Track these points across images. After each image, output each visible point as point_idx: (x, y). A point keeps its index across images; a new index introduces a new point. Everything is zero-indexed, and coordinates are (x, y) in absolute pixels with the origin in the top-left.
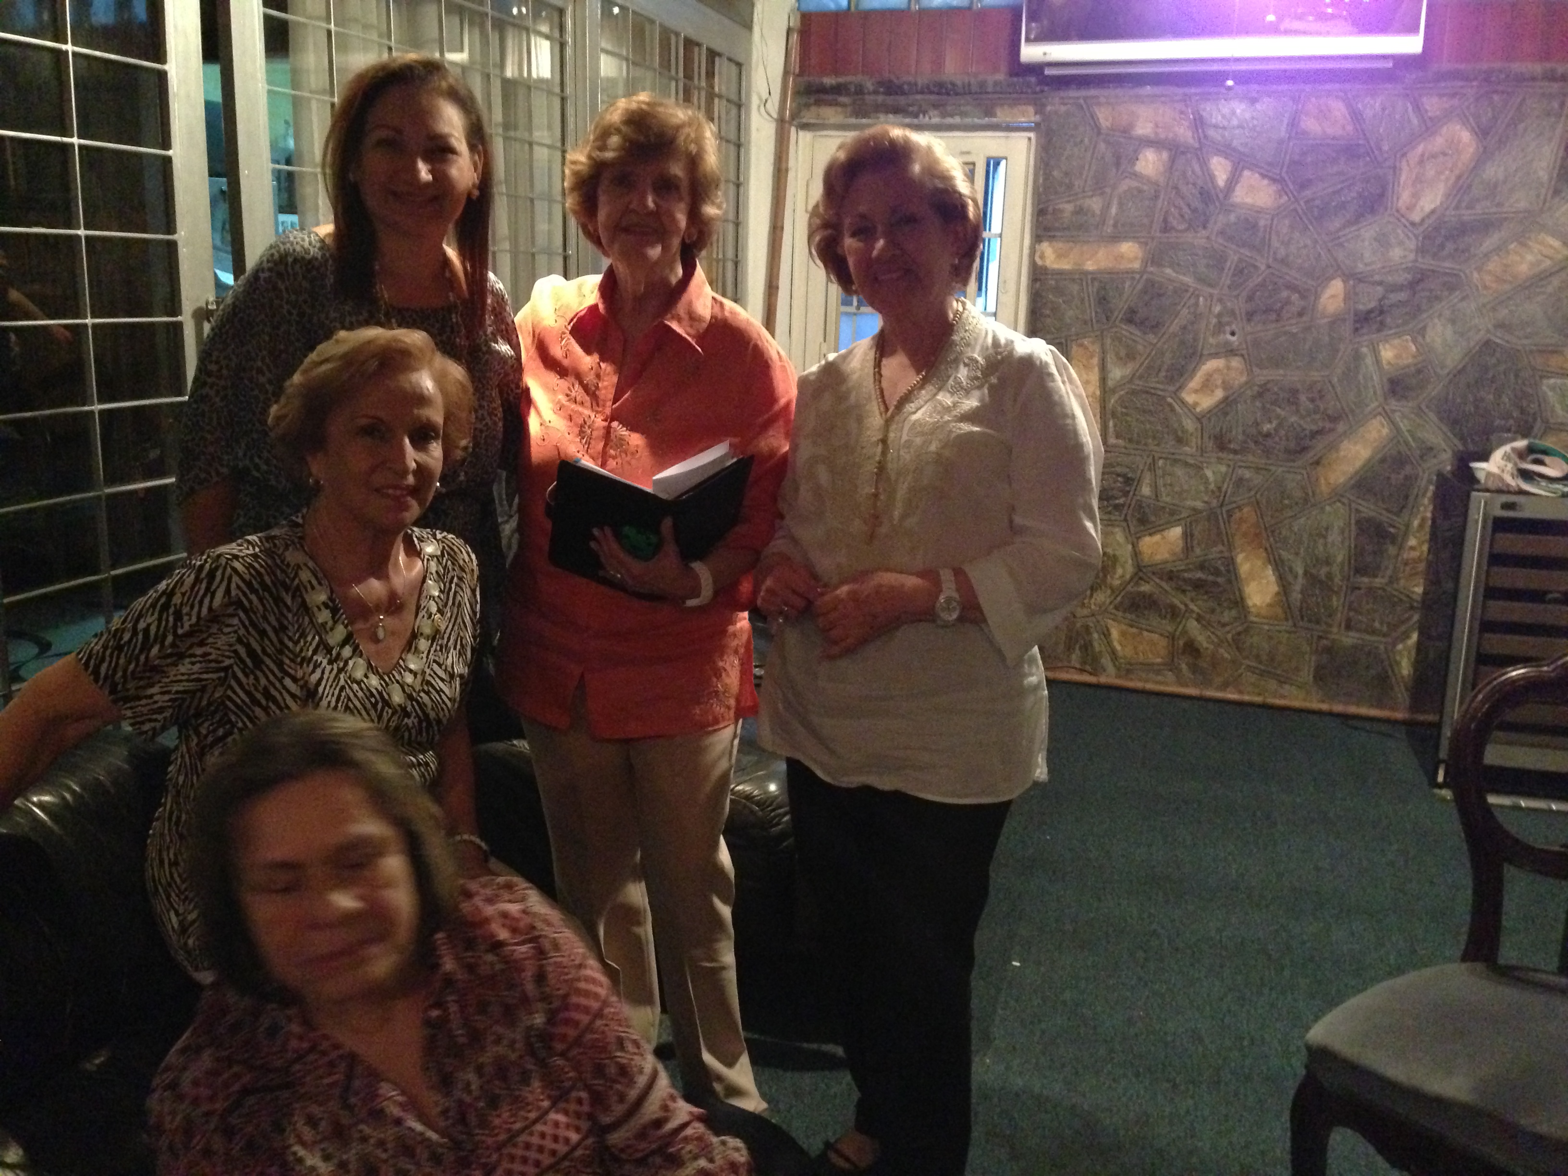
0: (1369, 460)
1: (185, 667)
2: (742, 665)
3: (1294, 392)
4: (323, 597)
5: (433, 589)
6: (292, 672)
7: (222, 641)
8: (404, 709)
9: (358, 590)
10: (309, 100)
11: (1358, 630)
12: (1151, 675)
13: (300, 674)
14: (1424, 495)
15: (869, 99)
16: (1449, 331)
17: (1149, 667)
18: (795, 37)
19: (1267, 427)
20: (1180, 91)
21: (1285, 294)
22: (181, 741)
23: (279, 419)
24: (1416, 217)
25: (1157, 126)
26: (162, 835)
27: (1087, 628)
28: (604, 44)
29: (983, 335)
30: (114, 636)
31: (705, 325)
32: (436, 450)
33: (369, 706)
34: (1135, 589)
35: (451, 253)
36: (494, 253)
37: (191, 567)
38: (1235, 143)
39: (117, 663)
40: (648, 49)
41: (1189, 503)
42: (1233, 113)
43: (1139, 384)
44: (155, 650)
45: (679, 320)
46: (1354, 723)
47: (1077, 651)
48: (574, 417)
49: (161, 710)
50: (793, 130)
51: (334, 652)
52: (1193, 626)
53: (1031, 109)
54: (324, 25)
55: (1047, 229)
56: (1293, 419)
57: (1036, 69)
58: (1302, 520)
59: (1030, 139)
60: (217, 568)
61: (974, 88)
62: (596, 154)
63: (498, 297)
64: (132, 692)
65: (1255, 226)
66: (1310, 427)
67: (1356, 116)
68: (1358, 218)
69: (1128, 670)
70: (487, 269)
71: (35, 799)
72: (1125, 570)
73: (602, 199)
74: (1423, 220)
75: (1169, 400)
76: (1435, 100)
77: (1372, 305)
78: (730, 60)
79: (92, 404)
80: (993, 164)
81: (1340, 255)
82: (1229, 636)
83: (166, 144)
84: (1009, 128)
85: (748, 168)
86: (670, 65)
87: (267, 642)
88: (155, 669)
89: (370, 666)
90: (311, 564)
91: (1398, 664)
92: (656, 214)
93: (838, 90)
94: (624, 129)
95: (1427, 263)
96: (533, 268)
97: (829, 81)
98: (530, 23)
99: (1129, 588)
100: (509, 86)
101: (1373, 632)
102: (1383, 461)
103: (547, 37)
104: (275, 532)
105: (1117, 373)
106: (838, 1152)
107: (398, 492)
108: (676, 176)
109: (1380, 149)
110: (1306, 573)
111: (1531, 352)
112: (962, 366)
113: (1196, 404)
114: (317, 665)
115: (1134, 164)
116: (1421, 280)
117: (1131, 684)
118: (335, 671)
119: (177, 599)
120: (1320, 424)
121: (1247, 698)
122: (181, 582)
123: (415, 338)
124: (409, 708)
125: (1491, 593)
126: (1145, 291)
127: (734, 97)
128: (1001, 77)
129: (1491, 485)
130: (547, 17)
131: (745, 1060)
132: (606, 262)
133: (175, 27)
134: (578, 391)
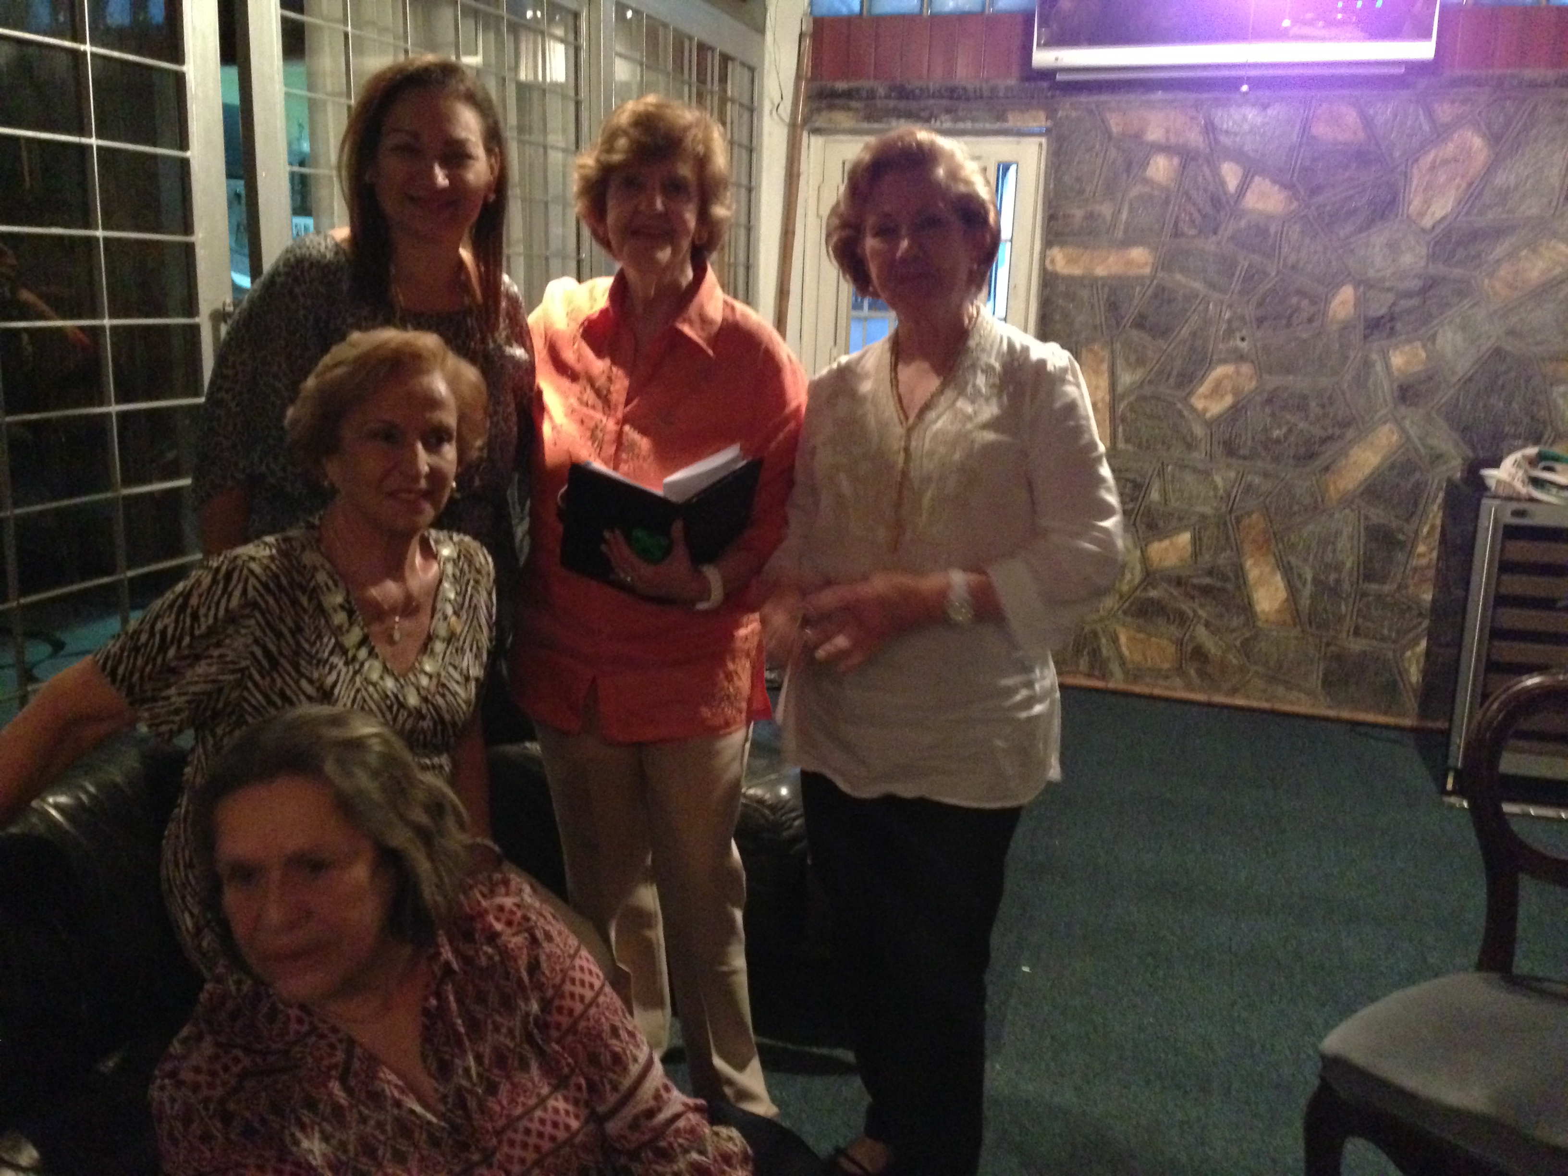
0: (1378, 468)
1: (201, 668)
2: (753, 667)
3: (1305, 397)
4: (339, 599)
5: (449, 591)
6: (308, 674)
7: (239, 643)
8: (418, 711)
9: (374, 592)
10: (325, 103)
11: (1366, 636)
12: (1161, 682)
13: (316, 675)
14: (1434, 500)
15: (879, 103)
16: (1459, 338)
17: (1159, 674)
18: (807, 41)
19: (1276, 433)
20: (1194, 96)
21: (1294, 300)
22: (197, 742)
23: (295, 422)
24: (1427, 222)
25: (1167, 131)
26: (177, 837)
27: (1095, 634)
28: (618, 48)
29: (999, 340)
30: (132, 638)
31: (715, 328)
32: (450, 451)
33: (383, 706)
34: (1143, 594)
35: (465, 254)
36: (508, 258)
37: (208, 568)
38: (1246, 148)
39: (134, 664)
40: (661, 53)
41: (1199, 509)
42: (1245, 118)
43: (1147, 390)
44: (171, 652)
45: (691, 323)
46: (1363, 730)
47: (1086, 658)
48: (586, 420)
49: (177, 711)
50: (805, 134)
51: (350, 654)
52: (1202, 633)
53: (1042, 115)
54: (341, 27)
55: (1058, 234)
56: (1302, 425)
57: (1048, 74)
58: (1311, 527)
59: (1041, 145)
60: (234, 569)
61: (986, 93)
62: (604, 157)
63: (513, 301)
64: (149, 694)
65: (1266, 230)
66: (1317, 432)
67: (1367, 122)
68: (1368, 225)
69: (1136, 675)
70: (501, 271)
71: (51, 800)
72: (1134, 576)
73: (611, 203)
74: (1433, 227)
75: (1179, 406)
76: (1446, 106)
77: (1383, 311)
78: (743, 64)
79: (109, 404)
80: (1004, 168)
81: (1351, 262)
82: (1238, 643)
83: (184, 145)
84: (1020, 133)
85: (759, 172)
86: (682, 69)
87: (283, 643)
88: (173, 671)
89: (385, 669)
90: (328, 566)
91: (1407, 671)
92: (666, 216)
93: (849, 94)
94: (631, 131)
95: (1439, 269)
96: (547, 271)
97: (841, 85)
98: (544, 26)
99: (1138, 593)
100: (523, 89)
101: (1383, 639)
102: (1392, 467)
103: (562, 40)
104: (293, 533)
105: (1126, 379)
106: (847, 1156)
107: (412, 496)
108: (684, 178)
109: (1391, 155)
110: (1314, 579)
111: (1543, 359)
112: (979, 373)
113: (1205, 410)
114: (333, 667)
115: (1145, 170)
116: (1431, 287)
117: (1137, 689)
118: (351, 673)
119: (194, 601)
120: (1330, 431)
121: (1255, 704)
122: (198, 582)
123: (429, 341)
124: (424, 711)
125: (1500, 600)
126: (1155, 296)
127: (746, 100)
128: (1012, 82)
129: (1501, 492)
130: (561, 19)
131: (755, 1064)
132: (618, 266)
133: (194, 28)
134: (589, 395)
